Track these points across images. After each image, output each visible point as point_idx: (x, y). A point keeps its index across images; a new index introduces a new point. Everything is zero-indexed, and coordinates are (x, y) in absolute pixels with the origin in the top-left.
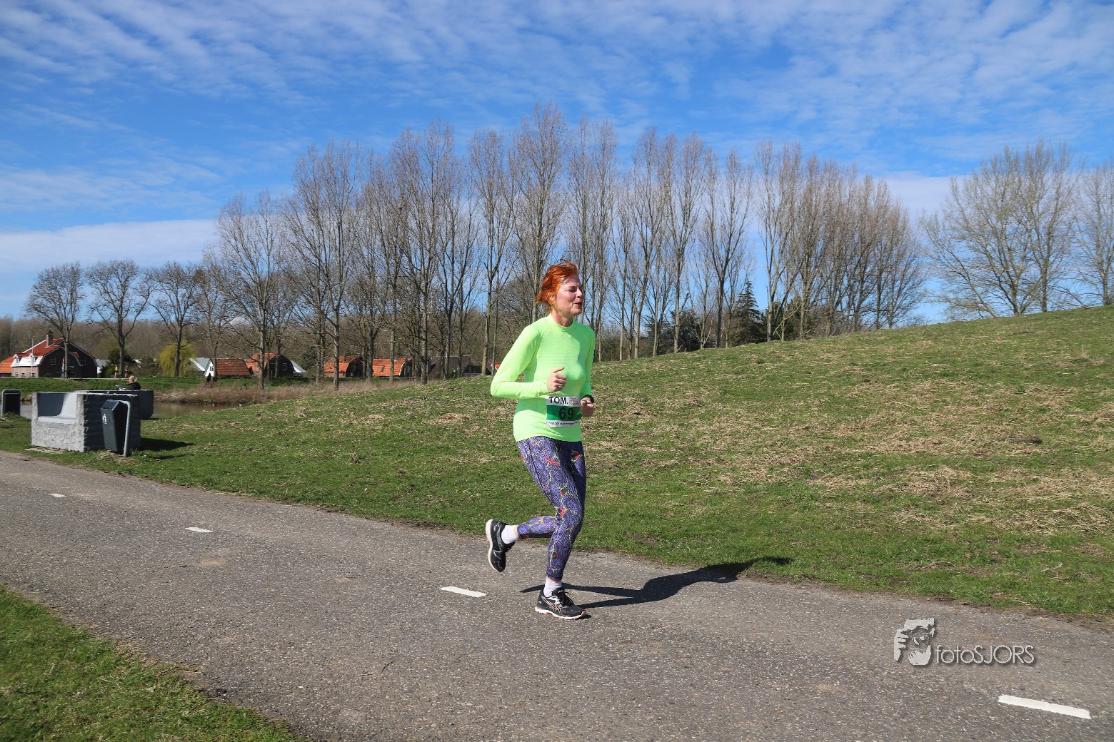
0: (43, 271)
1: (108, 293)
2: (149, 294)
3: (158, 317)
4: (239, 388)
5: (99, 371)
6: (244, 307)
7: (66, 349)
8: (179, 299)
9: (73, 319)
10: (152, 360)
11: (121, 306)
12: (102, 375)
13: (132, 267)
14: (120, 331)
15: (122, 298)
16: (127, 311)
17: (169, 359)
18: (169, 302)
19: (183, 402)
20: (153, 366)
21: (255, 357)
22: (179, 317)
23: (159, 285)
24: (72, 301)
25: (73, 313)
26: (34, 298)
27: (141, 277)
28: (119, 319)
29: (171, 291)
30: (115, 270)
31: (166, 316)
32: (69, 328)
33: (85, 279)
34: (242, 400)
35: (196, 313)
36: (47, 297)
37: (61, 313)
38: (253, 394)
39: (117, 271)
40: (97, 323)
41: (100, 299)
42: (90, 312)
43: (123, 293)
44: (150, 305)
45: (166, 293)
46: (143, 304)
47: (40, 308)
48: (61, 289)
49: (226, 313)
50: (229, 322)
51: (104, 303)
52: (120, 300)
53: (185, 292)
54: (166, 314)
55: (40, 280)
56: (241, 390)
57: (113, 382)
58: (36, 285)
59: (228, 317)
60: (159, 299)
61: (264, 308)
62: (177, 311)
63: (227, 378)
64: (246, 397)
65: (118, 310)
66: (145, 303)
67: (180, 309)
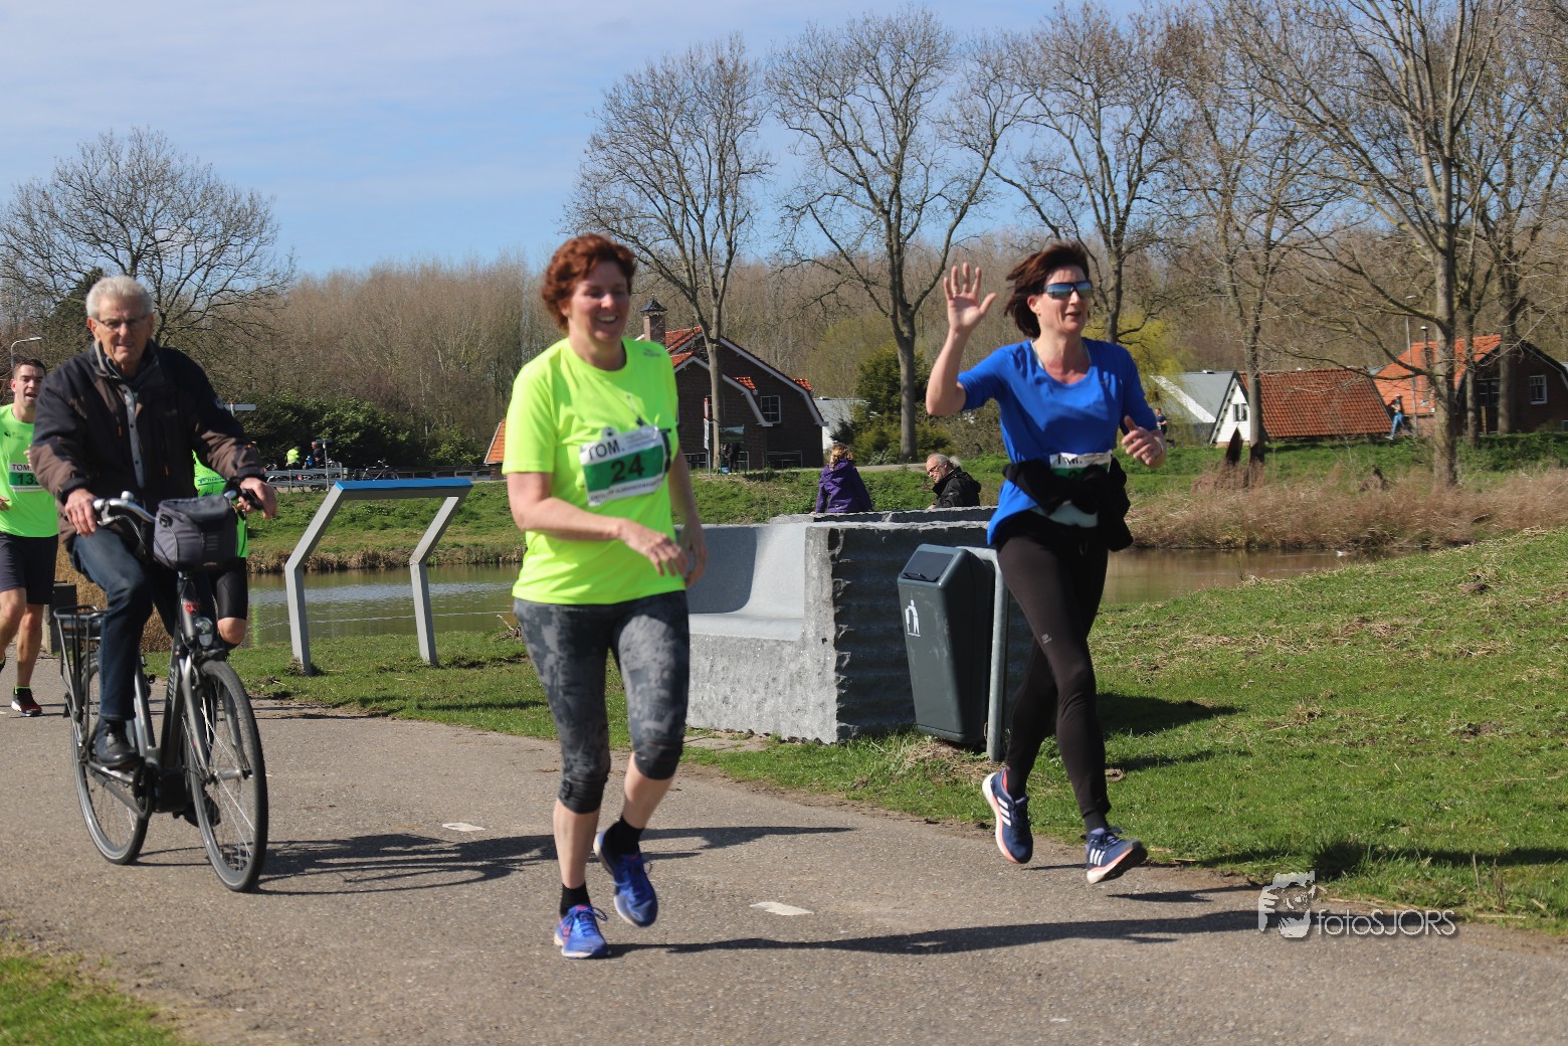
0: (622, 82)
1: (847, 144)
2: (995, 140)
4: (1354, 485)
7: (712, 366)
8: (1108, 146)
9: (731, 253)
11: (895, 193)
13: (928, 44)
14: (897, 286)
15: (899, 163)
16: (919, 209)
18: (1071, 164)
21: (1413, 355)
22: (1108, 218)
23: (1033, 100)
24: (725, 186)
25: (729, 230)
26: (594, 183)
27: (962, 75)
28: (891, 240)
29: (1076, 118)
30: (869, 55)
31: (1063, 217)
32: (720, 288)
33: (765, 100)
34: (1370, 529)
35: (1175, 197)
36: (638, 178)
37: (691, 232)
38: (1414, 508)
39: (874, 59)
40: (814, 262)
41: (821, 172)
42: (789, 221)
43: (900, 143)
44: (999, 180)
45: (1059, 130)
46: (975, 178)
47: (616, 219)
48: (684, 143)
49: (1292, 190)
50: (1305, 224)
51: (837, 186)
52: (893, 169)
53: (1129, 119)
54: (1060, 212)
55: (612, 116)
56: (1363, 490)
57: (879, 481)
58: (600, 133)
59: (1300, 204)
60: (1035, 153)
61: (1447, 153)
62: (1103, 196)
63: (1304, 447)
64: (1386, 516)
65: (886, 208)
66: (983, 175)
67: (1112, 185)
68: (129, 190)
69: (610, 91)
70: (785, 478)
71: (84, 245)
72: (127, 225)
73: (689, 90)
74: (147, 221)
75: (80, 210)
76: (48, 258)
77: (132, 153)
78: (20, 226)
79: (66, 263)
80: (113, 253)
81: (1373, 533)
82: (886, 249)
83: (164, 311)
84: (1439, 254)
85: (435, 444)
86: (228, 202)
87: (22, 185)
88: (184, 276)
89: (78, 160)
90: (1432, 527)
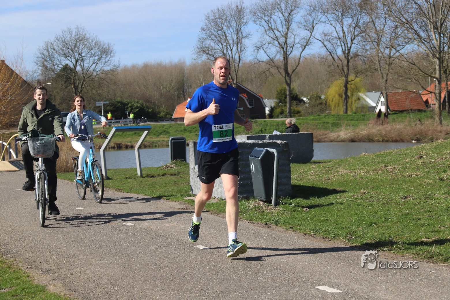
0: (210, 12)
1: (272, 29)
2: (313, 27)
3: (323, 52)
4: (413, 124)
5: (267, 112)
6: (416, 32)
8: (345, 29)
9: (239, 60)
10: (320, 98)
11: (286, 42)
12: (271, 116)
14: (286, 69)
15: (287, 34)
16: (292, 47)
17: (337, 96)
18: (335, 34)
19: (352, 141)
20: (321, 104)
21: (430, 88)
22: (345, 49)
23: (324, 17)
24: (238, 41)
25: (239, 53)
26: (202, 40)
27: (304, 9)
28: (284, 56)
29: (336, 21)
30: (278, 4)
31: (333, 49)
32: (237, 70)
33: (249, 17)
34: (417, 136)
35: (364, 43)
36: (214, 39)
37: (228, 54)
38: (430, 130)
39: (280, 5)
40: (263, 62)
41: (265, 37)
42: (256, 50)
43: (287, 28)
44: (315, 39)
45: (332, 25)
46: (308, 38)
47: (208, 50)
48: (227, 29)
49: (396, 42)
50: (400, 51)
51: (269, 40)
52: (284, 36)
53: (351, 21)
54: (332, 48)
55: (207, 21)
56: (415, 125)
57: (280, 123)
58: (204, 26)
59: (399, 45)
60: (325, 31)
61: (439, 31)
62: (344, 43)
63: (399, 113)
64: (421, 133)
65: (283, 47)
66: (310, 38)
67: (346, 40)
68: (75, 42)
69: (206, 15)
70: (254, 122)
71: (63, 58)
72: (74, 52)
73: (228, 14)
74: (80, 51)
75: (61, 48)
76: (53, 61)
77: (76, 32)
78: (45, 52)
79: (58, 63)
80: (70, 60)
81: (417, 138)
82: (283, 58)
83: (84, 76)
84: (437, 59)
85: (159, 113)
86: (102, 46)
87: (46, 41)
88: (90, 66)
89: (61, 34)
90: (434, 136)
